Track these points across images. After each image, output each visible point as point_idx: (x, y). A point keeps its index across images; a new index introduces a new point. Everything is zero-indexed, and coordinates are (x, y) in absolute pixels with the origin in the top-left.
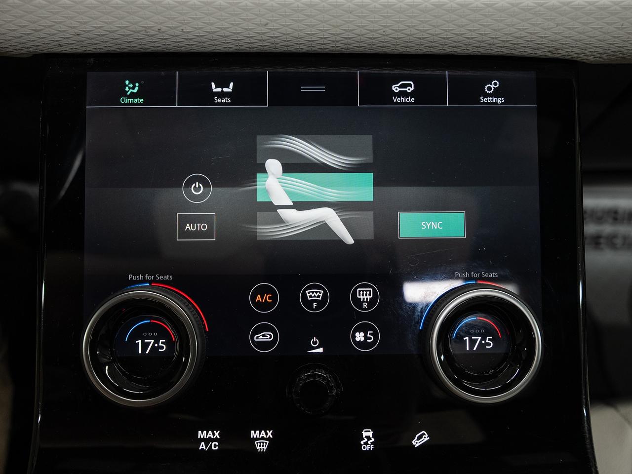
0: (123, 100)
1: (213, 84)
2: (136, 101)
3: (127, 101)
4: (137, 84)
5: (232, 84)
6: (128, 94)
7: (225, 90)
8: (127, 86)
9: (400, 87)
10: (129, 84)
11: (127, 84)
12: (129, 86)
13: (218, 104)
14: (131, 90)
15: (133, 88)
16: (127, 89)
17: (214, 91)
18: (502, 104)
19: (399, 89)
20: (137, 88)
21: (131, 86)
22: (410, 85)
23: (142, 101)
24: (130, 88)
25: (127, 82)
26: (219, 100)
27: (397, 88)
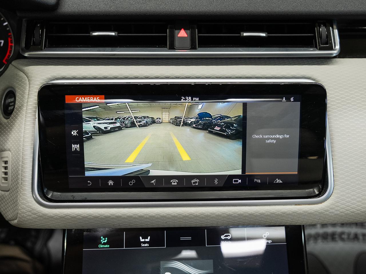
0: (100, 246)
1: (141, 238)
2: (106, 246)
3: (102, 246)
4: (106, 238)
5: (149, 237)
6: (102, 243)
7: (146, 240)
8: (102, 239)
9: (225, 236)
10: (103, 238)
11: (102, 238)
12: (103, 239)
13: (143, 247)
14: (104, 241)
15: (105, 240)
16: (102, 241)
17: (141, 241)
18: (271, 243)
19: (224, 238)
20: (106, 240)
21: (104, 239)
22: (229, 235)
23: (108, 246)
24: (103, 240)
25: (102, 237)
26: (144, 245)
27: (224, 237)
